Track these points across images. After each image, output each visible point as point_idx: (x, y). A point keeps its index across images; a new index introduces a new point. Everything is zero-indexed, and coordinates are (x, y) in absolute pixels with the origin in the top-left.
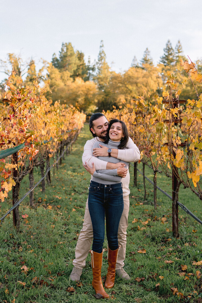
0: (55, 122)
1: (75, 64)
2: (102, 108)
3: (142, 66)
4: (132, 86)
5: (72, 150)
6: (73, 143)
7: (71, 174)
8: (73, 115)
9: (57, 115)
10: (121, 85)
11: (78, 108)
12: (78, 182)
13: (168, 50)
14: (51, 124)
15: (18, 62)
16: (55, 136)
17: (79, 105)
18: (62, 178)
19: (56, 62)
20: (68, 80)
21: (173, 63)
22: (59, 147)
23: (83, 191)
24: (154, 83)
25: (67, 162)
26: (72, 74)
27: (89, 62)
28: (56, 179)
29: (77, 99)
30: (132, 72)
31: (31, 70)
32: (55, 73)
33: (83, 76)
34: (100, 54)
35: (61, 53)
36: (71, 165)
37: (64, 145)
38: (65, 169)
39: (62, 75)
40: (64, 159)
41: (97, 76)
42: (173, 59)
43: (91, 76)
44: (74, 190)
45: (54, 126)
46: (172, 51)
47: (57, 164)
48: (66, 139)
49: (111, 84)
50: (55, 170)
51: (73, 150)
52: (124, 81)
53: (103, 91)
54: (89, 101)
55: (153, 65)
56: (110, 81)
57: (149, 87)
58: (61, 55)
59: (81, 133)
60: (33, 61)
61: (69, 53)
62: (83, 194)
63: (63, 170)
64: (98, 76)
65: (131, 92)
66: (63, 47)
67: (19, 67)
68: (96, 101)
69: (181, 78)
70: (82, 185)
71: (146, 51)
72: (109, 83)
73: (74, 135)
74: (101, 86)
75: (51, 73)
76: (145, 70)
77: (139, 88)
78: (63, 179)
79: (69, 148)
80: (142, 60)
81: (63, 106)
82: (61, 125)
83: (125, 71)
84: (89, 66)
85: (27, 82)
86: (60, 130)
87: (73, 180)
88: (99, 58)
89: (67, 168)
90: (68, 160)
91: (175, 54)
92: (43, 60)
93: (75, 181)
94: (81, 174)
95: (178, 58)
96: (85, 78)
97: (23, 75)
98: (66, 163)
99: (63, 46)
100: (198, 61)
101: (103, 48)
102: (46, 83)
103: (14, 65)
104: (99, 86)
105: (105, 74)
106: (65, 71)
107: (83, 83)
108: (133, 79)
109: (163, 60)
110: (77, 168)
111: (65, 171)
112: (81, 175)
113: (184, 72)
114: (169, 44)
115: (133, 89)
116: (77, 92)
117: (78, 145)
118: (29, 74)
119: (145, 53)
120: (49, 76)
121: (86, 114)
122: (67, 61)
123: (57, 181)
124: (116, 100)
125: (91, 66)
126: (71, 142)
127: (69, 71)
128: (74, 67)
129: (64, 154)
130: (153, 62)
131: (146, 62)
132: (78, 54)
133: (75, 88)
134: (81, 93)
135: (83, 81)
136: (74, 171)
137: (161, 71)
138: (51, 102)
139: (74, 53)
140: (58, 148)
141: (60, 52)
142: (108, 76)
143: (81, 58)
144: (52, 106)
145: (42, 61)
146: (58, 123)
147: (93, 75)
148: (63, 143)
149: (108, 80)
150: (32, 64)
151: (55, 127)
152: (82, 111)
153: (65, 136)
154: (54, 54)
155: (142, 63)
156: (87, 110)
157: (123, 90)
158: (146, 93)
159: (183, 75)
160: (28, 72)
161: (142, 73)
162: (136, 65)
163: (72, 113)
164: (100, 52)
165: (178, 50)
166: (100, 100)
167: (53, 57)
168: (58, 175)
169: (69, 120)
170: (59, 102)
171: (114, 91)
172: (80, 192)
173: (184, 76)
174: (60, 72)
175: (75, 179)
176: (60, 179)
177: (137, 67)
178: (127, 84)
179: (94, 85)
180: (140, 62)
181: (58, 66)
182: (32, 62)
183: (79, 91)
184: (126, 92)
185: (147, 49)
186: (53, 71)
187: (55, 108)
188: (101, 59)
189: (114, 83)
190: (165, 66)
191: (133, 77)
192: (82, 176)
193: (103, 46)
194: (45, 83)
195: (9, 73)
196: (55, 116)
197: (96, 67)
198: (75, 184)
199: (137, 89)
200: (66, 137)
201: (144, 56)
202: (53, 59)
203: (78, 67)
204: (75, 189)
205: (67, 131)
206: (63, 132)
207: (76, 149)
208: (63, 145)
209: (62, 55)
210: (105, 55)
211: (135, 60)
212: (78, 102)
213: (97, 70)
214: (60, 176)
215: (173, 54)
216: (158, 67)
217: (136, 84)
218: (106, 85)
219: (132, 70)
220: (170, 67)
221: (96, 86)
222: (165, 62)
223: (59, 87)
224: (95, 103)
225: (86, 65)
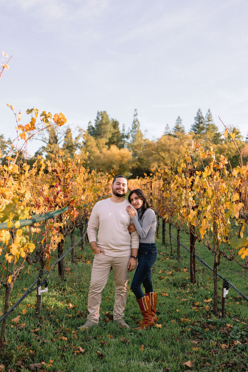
1: (110, 132)
2: (136, 174)
3: (175, 133)
4: (164, 153)
10: (154, 152)
11: (113, 174)
13: (199, 119)
14: (89, 190)
15: (55, 130)
16: (92, 201)
17: (114, 172)
19: (92, 130)
20: (103, 147)
21: (204, 131)
27: (123, 130)
29: (112, 166)
30: (164, 140)
31: (68, 138)
32: (91, 141)
33: (118, 144)
34: (134, 122)
35: (96, 121)
39: (98, 143)
41: (131, 143)
42: (204, 127)
43: (125, 144)
46: (202, 119)
49: (144, 152)
52: (156, 149)
53: (137, 157)
54: (124, 167)
55: (184, 133)
56: (143, 148)
58: (96, 123)
60: (69, 129)
61: (104, 122)
64: (132, 144)
65: (164, 159)
66: (98, 115)
67: (56, 134)
68: (130, 167)
71: (178, 120)
72: (142, 150)
74: (135, 153)
75: (87, 141)
76: (177, 137)
77: (171, 155)
80: (174, 128)
81: (99, 174)
82: (98, 191)
83: (158, 139)
84: (124, 133)
85: (64, 149)
86: (97, 195)
88: (133, 126)
91: (205, 123)
92: (79, 128)
95: (208, 127)
96: (120, 145)
97: (60, 142)
99: (99, 114)
101: (137, 117)
102: (83, 150)
103: (51, 133)
104: (133, 153)
105: (139, 142)
106: (100, 138)
108: (165, 146)
109: (194, 129)
113: (213, 139)
114: (200, 113)
115: (165, 156)
116: (113, 160)
118: (66, 141)
119: (178, 122)
120: (85, 143)
122: (102, 129)
124: (149, 167)
125: (126, 133)
127: (104, 138)
130: (185, 130)
131: (178, 130)
132: (113, 122)
133: (110, 155)
134: (116, 160)
135: (118, 149)
138: (89, 170)
139: (109, 121)
141: (95, 120)
142: (141, 144)
143: (116, 126)
144: (89, 174)
145: (78, 129)
146: (95, 189)
147: (128, 142)
151: (92, 193)
154: (90, 122)
155: (174, 131)
157: (156, 157)
159: (213, 143)
160: (65, 140)
161: (174, 141)
162: (168, 133)
163: (107, 180)
164: (134, 120)
165: (208, 119)
166: (134, 167)
167: (89, 125)
169: (104, 186)
170: (96, 171)
171: (148, 158)
173: (213, 144)
174: (95, 139)
177: (170, 135)
178: (160, 151)
179: (129, 152)
180: (172, 130)
181: (94, 134)
182: (69, 131)
183: (114, 158)
184: (159, 159)
185: (179, 117)
186: (88, 139)
187: (92, 176)
188: (135, 127)
189: (147, 151)
191: (165, 144)
193: (137, 115)
194: (81, 150)
195: (46, 141)
196: (92, 183)
197: (130, 135)
201: (176, 124)
202: (89, 127)
203: (113, 135)
205: (103, 196)
206: (99, 198)
209: (97, 124)
210: (139, 123)
211: (167, 128)
212: (113, 169)
213: (131, 138)
215: (204, 123)
216: (189, 135)
217: (169, 151)
218: (139, 152)
219: (164, 138)
220: (201, 135)
221: (131, 153)
222: (195, 130)
223: (96, 155)
224: (129, 169)
225: (121, 133)
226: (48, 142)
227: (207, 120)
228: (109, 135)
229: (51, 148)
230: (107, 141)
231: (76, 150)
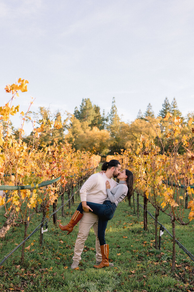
0: (77, 163)
1: (92, 116)
2: (114, 151)
3: (146, 117)
4: (137, 134)
8: (90, 158)
9: (79, 159)
10: (128, 133)
11: (95, 151)
13: (166, 105)
14: (75, 165)
15: (48, 114)
16: (77, 173)
17: (96, 149)
19: (77, 114)
20: (87, 128)
29: (94, 144)
30: (137, 123)
32: (76, 123)
33: (99, 125)
34: (112, 108)
35: (81, 107)
39: (82, 124)
41: (110, 125)
43: (105, 125)
46: (169, 106)
48: (84, 175)
49: (120, 132)
52: (130, 130)
53: (115, 137)
54: (103, 145)
55: (154, 117)
56: (120, 129)
57: (151, 134)
58: (81, 108)
60: (59, 113)
61: (88, 107)
64: (111, 126)
65: (136, 138)
66: (83, 102)
67: (48, 117)
68: (109, 145)
71: (149, 106)
72: (119, 131)
74: (113, 133)
75: (74, 123)
76: (147, 121)
80: (146, 113)
81: (83, 153)
82: (81, 165)
83: (132, 122)
84: (104, 117)
86: (81, 168)
88: (111, 111)
92: (67, 113)
95: (173, 112)
96: (101, 127)
99: (83, 101)
100: (189, 114)
101: (114, 103)
102: (70, 131)
103: (44, 116)
104: (112, 134)
105: (116, 124)
106: (84, 121)
107: (99, 131)
108: (138, 128)
109: (162, 113)
114: (166, 100)
115: (138, 136)
116: (94, 138)
119: (148, 108)
120: (72, 125)
121: (101, 156)
122: (86, 113)
124: (124, 145)
125: (105, 117)
127: (88, 121)
130: (154, 115)
131: (149, 114)
132: (95, 107)
133: (92, 135)
134: (97, 139)
135: (99, 130)
137: (160, 122)
139: (92, 107)
141: (80, 106)
142: (118, 126)
143: (98, 111)
144: (75, 153)
145: (66, 113)
146: (79, 164)
147: (107, 125)
149: (119, 128)
150: (58, 115)
151: (77, 167)
152: (98, 153)
153: (84, 173)
154: (76, 107)
155: (145, 115)
156: (102, 153)
157: (130, 137)
161: (145, 123)
162: (141, 117)
163: (89, 156)
164: (112, 106)
165: (174, 105)
166: (112, 145)
167: (75, 110)
169: (87, 161)
170: (80, 150)
171: (123, 138)
174: (80, 122)
177: (142, 118)
178: (133, 132)
179: (108, 132)
180: (144, 114)
181: (79, 117)
182: (58, 114)
184: (132, 138)
185: (150, 104)
186: (75, 121)
188: (113, 112)
189: (123, 131)
191: (138, 126)
193: (115, 102)
194: (69, 131)
197: (109, 118)
201: (147, 110)
202: (75, 111)
203: (95, 118)
205: (85, 169)
206: (82, 170)
208: (82, 179)
209: (82, 109)
210: (116, 109)
211: (140, 113)
212: (94, 146)
213: (110, 121)
215: (170, 109)
216: (158, 119)
217: (141, 132)
218: (117, 132)
219: (137, 121)
221: (109, 134)
222: (163, 115)
223: (80, 134)
224: (108, 147)
225: (101, 116)
227: (173, 107)
228: (92, 118)
230: (90, 123)
231: (64, 130)
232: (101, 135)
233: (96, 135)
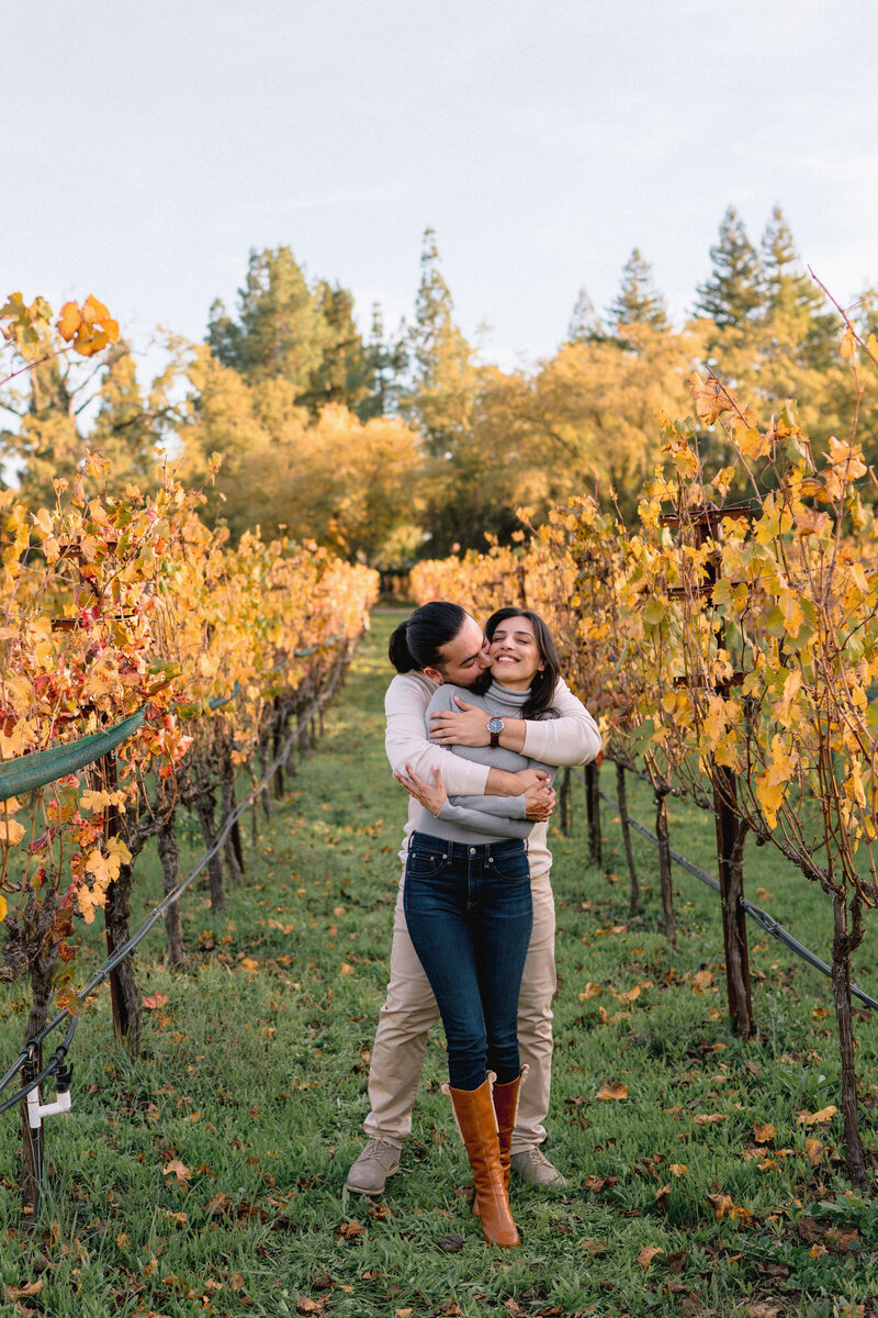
0: (245, 617)
1: (313, 342)
2: (449, 534)
3: (619, 330)
4: (575, 427)
5: (322, 731)
6: (328, 703)
7: (324, 835)
8: (319, 579)
9: (254, 590)
10: (527, 426)
11: (341, 541)
12: (359, 862)
13: (731, 253)
14: (232, 628)
16: (251, 679)
17: (344, 530)
18: (289, 851)
19: (227, 341)
20: (286, 416)
21: (759, 313)
22: (270, 721)
23: (381, 898)
24: (674, 406)
25: (306, 783)
26: (302, 390)
27: (376, 329)
28: (264, 859)
29: (334, 503)
30: (571, 366)
31: (116, 382)
32: (225, 392)
33: (352, 396)
34: (424, 291)
35: (245, 296)
36: (325, 798)
37: (290, 713)
38: (300, 814)
39: (260, 397)
40: (292, 773)
41: (418, 390)
42: (756, 295)
43: (389, 393)
44: (343, 893)
45: (244, 638)
46: (747, 257)
47: (264, 793)
48: (296, 687)
49: (480, 425)
50: (259, 820)
51: (329, 731)
52: (537, 408)
53: (448, 456)
54: (388, 506)
55: (666, 325)
56: (475, 409)
57: (655, 423)
58: (246, 306)
59: (362, 655)
60: (122, 344)
61: (283, 297)
62: (381, 907)
63: (290, 820)
64: (424, 392)
65: (575, 453)
66: (252, 268)
67: (62, 371)
68: (420, 505)
69: (794, 379)
70: (374, 872)
71: (633, 266)
72: (471, 420)
73: (328, 665)
74: (438, 435)
75: (209, 392)
76: (632, 350)
77: (610, 433)
78: (295, 856)
79: (309, 726)
80: (616, 307)
81: (276, 549)
82: (273, 627)
83: (541, 363)
84: (379, 346)
85: (101, 438)
86: (270, 648)
87: (338, 856)
88: (419, 311)
89: (309, 810)
90: (309, 777)
91: (763, 271)
92: (167, 335)
93: (346, 861)
94: (371, 831)
95: (776, 289)
96: (363, 403)
97: (82, 407)
98: (304, 790)
99: (255, 264)
100: (870, 293)
101: (435, 263)
102: (191, 438)
104: (430, 437)
105: (454, 382)
106: (267, 375)
107: (357, 429)
108: (579, 395)
109: (710, 302)
110: (351, 807)
111: (302, 822)
112: (367, 834)
113: (806, 349)
114: (732, 226)
115: (580, 439)
116: (332, 472)
117: (349, 709)
118: (108, 400)
119: (630, 275)
120: (197, 404)
121: (377, 569)
122: (274, 334)
123: (271, 864)
124: (509, 496)
125: (388, 347)
126: (316, 699)
127: (288, 377)
128: (309, 358)
129: (291, 751)
130: (668, 314)
131: (635, 312)
132: (325, 295)
133: (319, 451)
134: (349, 475)
135: (357, 419)
136: (338, 819)
137: (704, 353)
138: (225, 533)
139: (308, 294)
140: (265, 726)
141: (241, 292)
142: (465, 391)
143: (341, 316)
144: (230, 551)
145: (162, 339)
146: (257, 622)
147: (398, 388)
148: (282, 705)
149: (469, 405)
150: (118, 355)
151: (247, 639)
152: (361, 555)
153: (291, 672)
154: (217, 303)
155: (615, 319)
156: (382, 550)
157: (537, 448)
158: (641, 453)
159: (806, 363)
160: (103, 392)
161: (619, 365)
162: (589, 329)
163: (315, 571)
164: (424, 281)
165: (776, 251)
166: (438, 502)
167: (211, 316)
168: (271, 841)
169: (302, 602)
170: (259, 535)
171: (499, 457)
172: (370, 904)
173: (807, 369)
174: (248, 383)
175: (345, 853)
176: (282, 855)
177: (597, 339)
178: (555, 421)
179: (407, 431)
180: (606, 316)
181: (239, 357)
182: (119, 349)
183: (339, 466)
184: (551, 455)
185: (636, 254)
186: (215, 383)
187: (241, 560)
188: (430, 311)
189: (495, 420)
190: (721, 325)
191: (578, 385)
192: (374, 838)
193: (435, 255)
194: (184, 438)
195: (18, 404)
196: (246, 595)
197: (411, 351)
198: (348, 870)
199: (602, 442)
200: (294, 677)
201: (624, 289)
202: (212, 326)
203: (331, 356)
204: (347, 892)
205: (299, 651)
206: (281, 658)
207: (341, 725)
208: (284, 713)
209: (253, 308)
210: (447, 293)
211: (585, 310)
212: (336, 515)
213: (414, 364)
214: (282, 844)
215: (755, 272)
216: (688, 334)
217: (596, 415)
218: (460, 427)
219: (572, 354)
220: (743, 330)
221: (417, 438)
222: (718, 311)
223: (250, 453)
224: (414, 514)
225: (366, 342)
226: (24, 407)
227: (772, 259)
229: (39, 434)
230: (304, 385)
231: (157, 437)
232: (369, 448)
233: (340, 448)
